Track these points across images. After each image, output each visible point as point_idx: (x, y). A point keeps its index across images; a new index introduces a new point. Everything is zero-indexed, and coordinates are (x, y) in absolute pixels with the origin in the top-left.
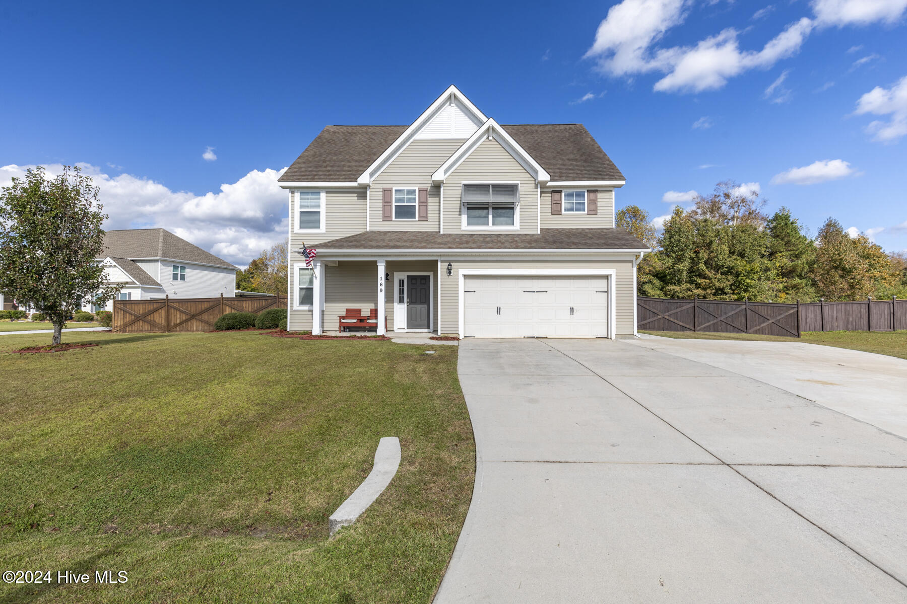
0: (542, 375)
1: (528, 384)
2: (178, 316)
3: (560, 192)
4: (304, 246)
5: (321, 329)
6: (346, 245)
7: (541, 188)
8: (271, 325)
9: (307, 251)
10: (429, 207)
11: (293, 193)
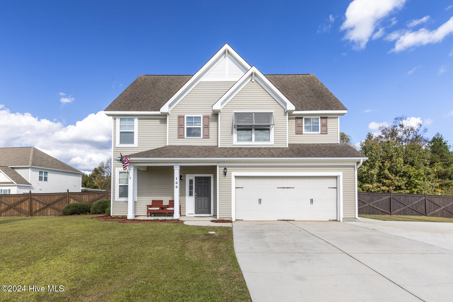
0: (301, 253)
1: (292, 262)
2: (38, 205)
3: (302, 118)
4: (121, 155)
5: (134, 214)
6: (152, 155)
7: (289, 115)
8: (101, 211)
9: (124, 159)
10: (210, 129)
11: (115, 119)
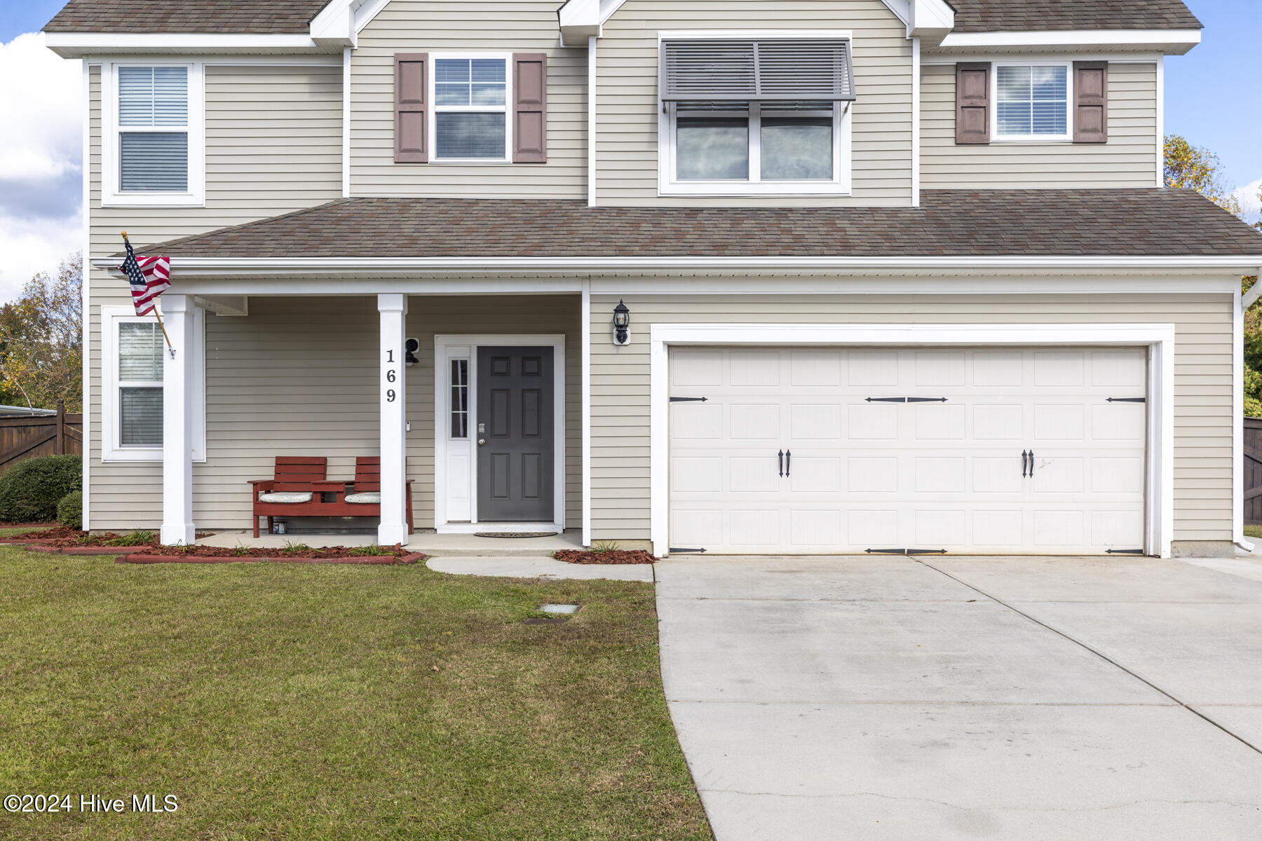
0: (974, 704)
1: (935, 744)
3: (984, 68)
4: (127, 245)
5: (192, 525)
6: (272, 244)
7: (923, 54)
8: (37, 509)
9: (140, 263)
10: (550, 117)
11: (95, 72)
